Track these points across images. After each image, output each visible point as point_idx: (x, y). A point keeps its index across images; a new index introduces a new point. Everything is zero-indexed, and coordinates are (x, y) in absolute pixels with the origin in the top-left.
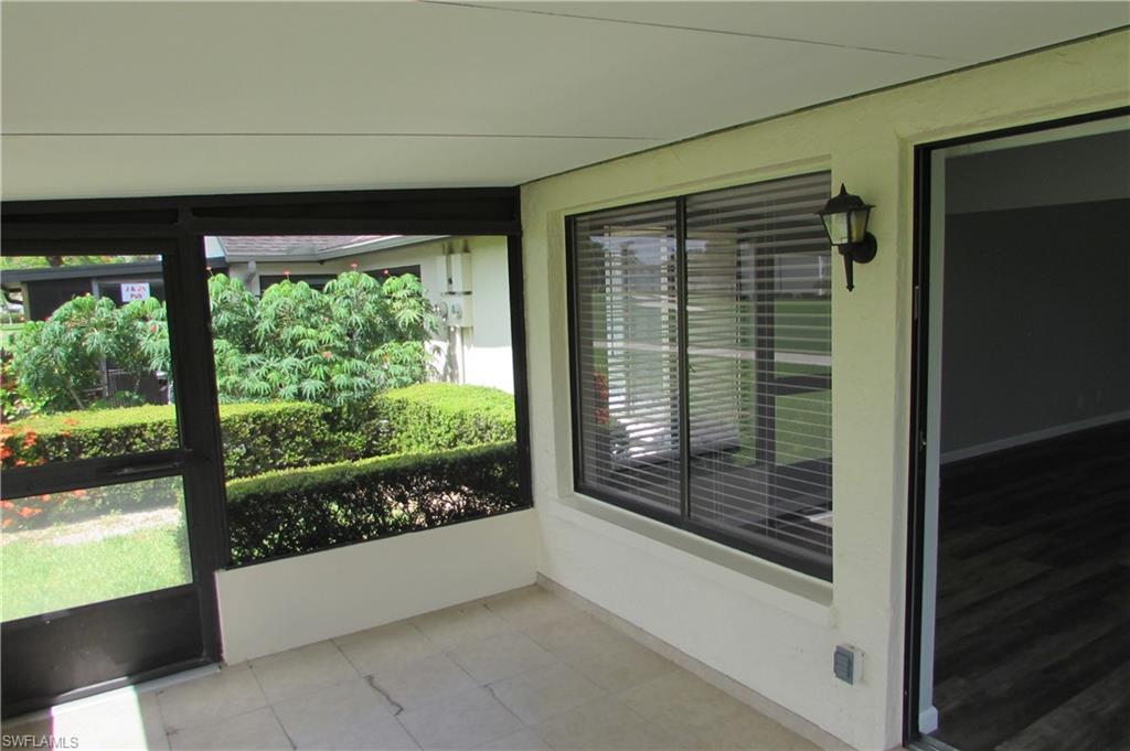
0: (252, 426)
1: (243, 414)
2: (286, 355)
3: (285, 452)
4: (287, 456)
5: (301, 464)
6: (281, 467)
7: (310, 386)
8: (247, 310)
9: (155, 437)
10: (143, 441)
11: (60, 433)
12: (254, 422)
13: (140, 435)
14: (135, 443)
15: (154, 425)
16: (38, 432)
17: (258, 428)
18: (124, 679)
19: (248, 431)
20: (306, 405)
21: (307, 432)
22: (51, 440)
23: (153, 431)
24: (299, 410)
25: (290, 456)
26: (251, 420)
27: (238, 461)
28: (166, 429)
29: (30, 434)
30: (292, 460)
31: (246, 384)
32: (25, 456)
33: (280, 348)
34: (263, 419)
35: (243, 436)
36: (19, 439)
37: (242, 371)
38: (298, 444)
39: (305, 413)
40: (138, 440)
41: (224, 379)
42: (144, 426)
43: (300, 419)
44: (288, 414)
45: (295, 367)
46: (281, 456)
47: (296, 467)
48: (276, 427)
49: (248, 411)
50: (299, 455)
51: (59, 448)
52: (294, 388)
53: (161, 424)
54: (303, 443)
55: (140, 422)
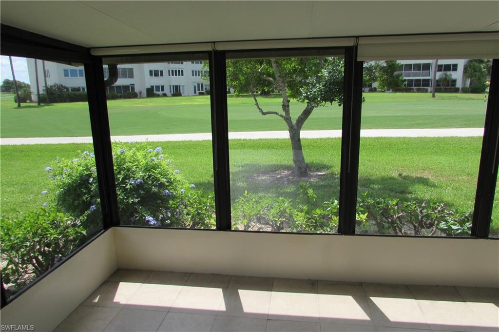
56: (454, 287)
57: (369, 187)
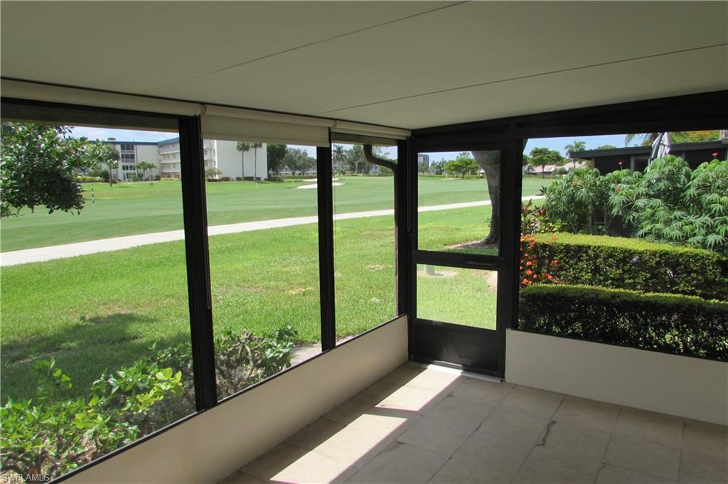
0: (658, 259)
1: (654, 250)
2: (704, 215)
3: (681, 282)
4: (682, 285)
5: (692, 293)
6: (677, 292)
7: (712, 239)
8: (682, 180)
9: (594, 255)
10: (587, 256)
11: (546, 243)
12: (660, 257)
13: (586, 252)
14: (583, 257)
15: (595, 247)
16: (536, 241)
17: (663, 261)
18: (461, 366)
19: (654, 262)
20: (706, 252)
21: (702, 271)
22: (541, 246)
23: (593, 250)
24: (697, 255)
25: (685, 285)
26: (658, 255)
27: (644, 280)
28: (602, 251)
29: (532, 241)
30: (686, 288)
31: (667, 231)
32: (529, 252)
33: (700, 209)
34: (667, 256)
35: (650, 264)
36: (527, 243)
37: (668, 223)
38: (693, 279)
39: (703, 257)
40: (584, 255)
41: (652, 226)
42: (589, 247)
43: (697, 261)
44: (688, 256)
45: (704, 224)
46: (678, 284)
47: (689, 294)
48: (678, 264)
49: (657, 249)
50: (692, 286)
51: (544, 251)
52: (699, 238)
53: (599, 247)
54: (696, 279)
55: (588, 244)
56: (321, 417)
57: (60, 349)
